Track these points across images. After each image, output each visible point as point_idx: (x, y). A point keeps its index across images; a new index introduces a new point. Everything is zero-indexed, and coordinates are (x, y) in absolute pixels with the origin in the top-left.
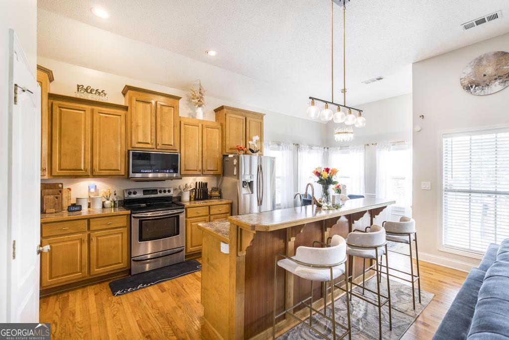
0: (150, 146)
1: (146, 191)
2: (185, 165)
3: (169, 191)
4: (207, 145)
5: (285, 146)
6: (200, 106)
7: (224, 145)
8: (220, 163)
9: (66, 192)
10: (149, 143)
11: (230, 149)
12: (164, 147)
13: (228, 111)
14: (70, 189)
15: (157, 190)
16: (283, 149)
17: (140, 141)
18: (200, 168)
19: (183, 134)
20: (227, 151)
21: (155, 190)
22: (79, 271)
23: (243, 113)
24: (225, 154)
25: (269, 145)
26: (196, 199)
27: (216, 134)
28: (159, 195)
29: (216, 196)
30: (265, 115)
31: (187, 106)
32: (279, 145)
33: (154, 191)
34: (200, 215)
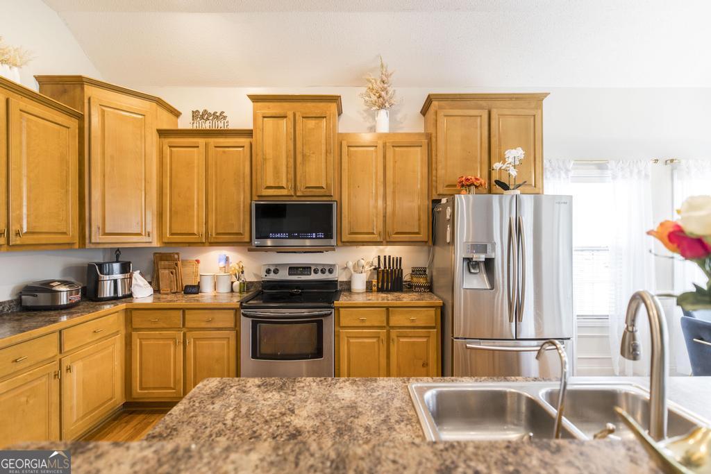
0: (284, 192)
1: (293, 269)
2: (350, 223)
3: (331, 272)
4: (394, 183)
5: (622, 169)
6: (382, 106)
7: (434, 178)
8: (424, 217)
9: (193, 265)
10: (283, 188)
11: (448, 186)
12: (308, 192)
13: (443, 103)
14: (198, 261)
15: (310, 268)
16: (614, 177)
17: (269, 185)
18: (381, 228)
19: (345, 165)
20: (441, 190)
21: (308, 268)
22: (172, 386)
23: (483, 103)
24: (435, 197)
25: (567, 171)
26: (380, 290)
27: (417, 157)
28: (313, 277)
29: (420, 287)
30: (546, 95)
31: (365, 115)
32: (601, 166)
33: (306, 269)
34: (367, 324)
